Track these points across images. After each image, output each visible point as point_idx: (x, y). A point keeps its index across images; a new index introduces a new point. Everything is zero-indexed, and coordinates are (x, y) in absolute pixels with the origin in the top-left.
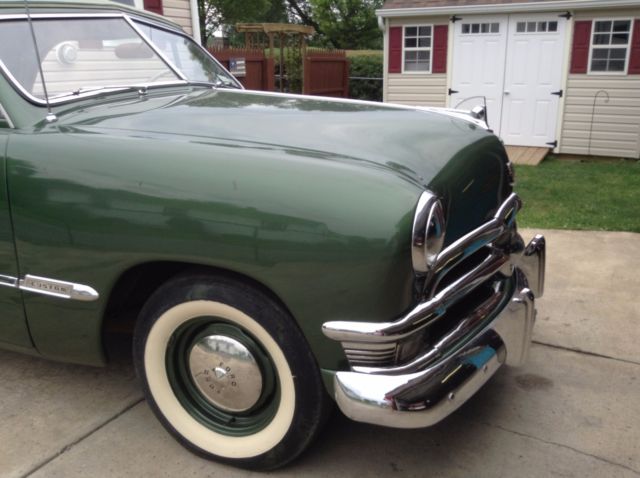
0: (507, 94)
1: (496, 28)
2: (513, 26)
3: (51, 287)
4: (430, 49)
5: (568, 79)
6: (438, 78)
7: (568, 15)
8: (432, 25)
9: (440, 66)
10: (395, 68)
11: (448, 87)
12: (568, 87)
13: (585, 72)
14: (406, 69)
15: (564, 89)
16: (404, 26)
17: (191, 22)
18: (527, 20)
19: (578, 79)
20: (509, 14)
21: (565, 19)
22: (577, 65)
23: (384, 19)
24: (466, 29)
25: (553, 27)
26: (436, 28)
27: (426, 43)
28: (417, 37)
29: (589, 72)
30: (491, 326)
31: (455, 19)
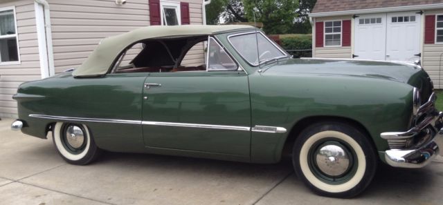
0: (388, 56)
1: (379, 21)
2: (390, 20)
3: (266, 129)
4: (341, 33)
5: (424, 47)
6: (346, 49)
7: (421, 13)
8: (341, 20)
9: (347, 42)
10: (319, 44)
11: (352, 54)
12: (423, 51)
13: (433, 43)
14: (326, 45)
15: (421, 52)
16: (324, 22)
17: (202, 15)
18: (397, 16)
19: (430, 47)
20: (386, 13)
21: (419, 15)
22: (429, 39)
23: (313, 18)
24: (361, 22)
25: (413, 19)
26: (343, 22)
27: (338, 30)
28: (333, 27)
29: (436, 43)
30: (433, 140)
31: (355, 16)
